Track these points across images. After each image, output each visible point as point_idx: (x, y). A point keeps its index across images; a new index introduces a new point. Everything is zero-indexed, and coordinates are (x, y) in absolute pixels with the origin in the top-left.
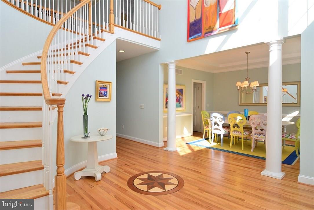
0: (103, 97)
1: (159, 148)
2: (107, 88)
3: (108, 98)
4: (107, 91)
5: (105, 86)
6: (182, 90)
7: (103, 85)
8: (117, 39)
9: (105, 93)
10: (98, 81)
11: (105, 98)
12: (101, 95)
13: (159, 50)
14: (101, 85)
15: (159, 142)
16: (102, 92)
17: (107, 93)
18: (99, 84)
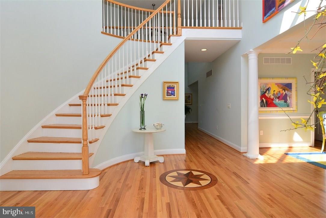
0: (171, 96)
1: (240, 152)
2: (174, 88)
3: (175, 97)
4: (175, 91)
5: (173, 86)
6: (291, 83)
7: (170, 85)
8: (185, 40)
9: (173, 93)
10: (165, 82)
11: (172, 96)
12: (168, 94)
13: (240, 40)
14: (168, 85)
15: (241, 146)
16: (170, 91)
17: (174, 92)
18: (166, 85)
